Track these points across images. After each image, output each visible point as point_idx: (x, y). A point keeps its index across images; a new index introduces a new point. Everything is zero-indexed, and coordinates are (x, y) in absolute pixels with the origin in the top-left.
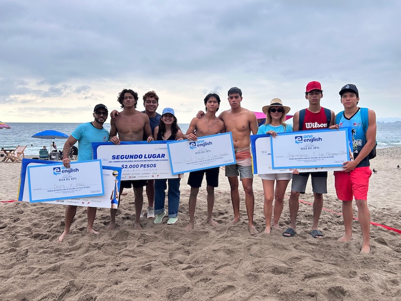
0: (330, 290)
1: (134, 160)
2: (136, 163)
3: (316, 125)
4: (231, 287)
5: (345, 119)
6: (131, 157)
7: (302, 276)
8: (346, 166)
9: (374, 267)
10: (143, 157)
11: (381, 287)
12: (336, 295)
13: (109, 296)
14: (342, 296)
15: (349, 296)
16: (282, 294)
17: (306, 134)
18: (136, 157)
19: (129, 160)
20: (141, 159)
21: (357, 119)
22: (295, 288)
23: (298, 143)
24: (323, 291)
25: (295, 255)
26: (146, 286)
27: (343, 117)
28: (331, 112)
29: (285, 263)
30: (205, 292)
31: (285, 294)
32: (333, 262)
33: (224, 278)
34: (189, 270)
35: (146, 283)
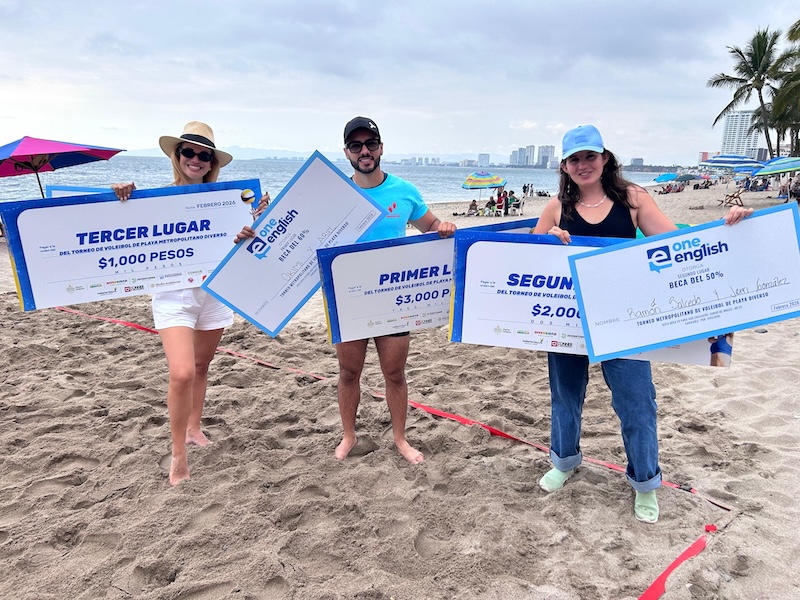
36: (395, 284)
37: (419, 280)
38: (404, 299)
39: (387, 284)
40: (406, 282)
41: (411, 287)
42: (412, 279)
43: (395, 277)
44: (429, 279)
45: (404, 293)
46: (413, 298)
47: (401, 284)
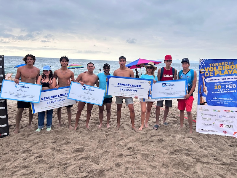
0: (158, 140)
1: (53, 98)
2: (54, 100)
3: (168, 76)
4: (122, 139)
5: (183, 74)
6: (52, 97)
7: (150, 136)
8: (186, 97)
9: (179, 133)
10: (58, 96)
11: (178, 140)
12: (160, 142)
13: (76, 141)
14: (162, 141)
15: (165, 141)
16: (141, 141)
17: (167, 83)
18: (54, 97)
19: (50, 99)
20: (57, 98)
21: (189, 75)
22: (146, 139)
23: (164, 86)
24: (156, 140)
25: (149, 129)
26: (90, 139)
27: (182, 73)
28: (175, 70)
29: (145, 132)
30: (113, 141)
31: (142, 141)
32: (163, 132)
33: (120, 136)
34: (106, 133)
35: (90, 138)
36: (120, 86)
37: (125, 86)
38: (122, 89)
39: (119, 85)
40: (123, 86)
41: (124, 87)
42: (124, 86)
43: (121, 84)
44: (127, 86)
45: (122, 88)
46: (123, 90)
47: (121, 86)
